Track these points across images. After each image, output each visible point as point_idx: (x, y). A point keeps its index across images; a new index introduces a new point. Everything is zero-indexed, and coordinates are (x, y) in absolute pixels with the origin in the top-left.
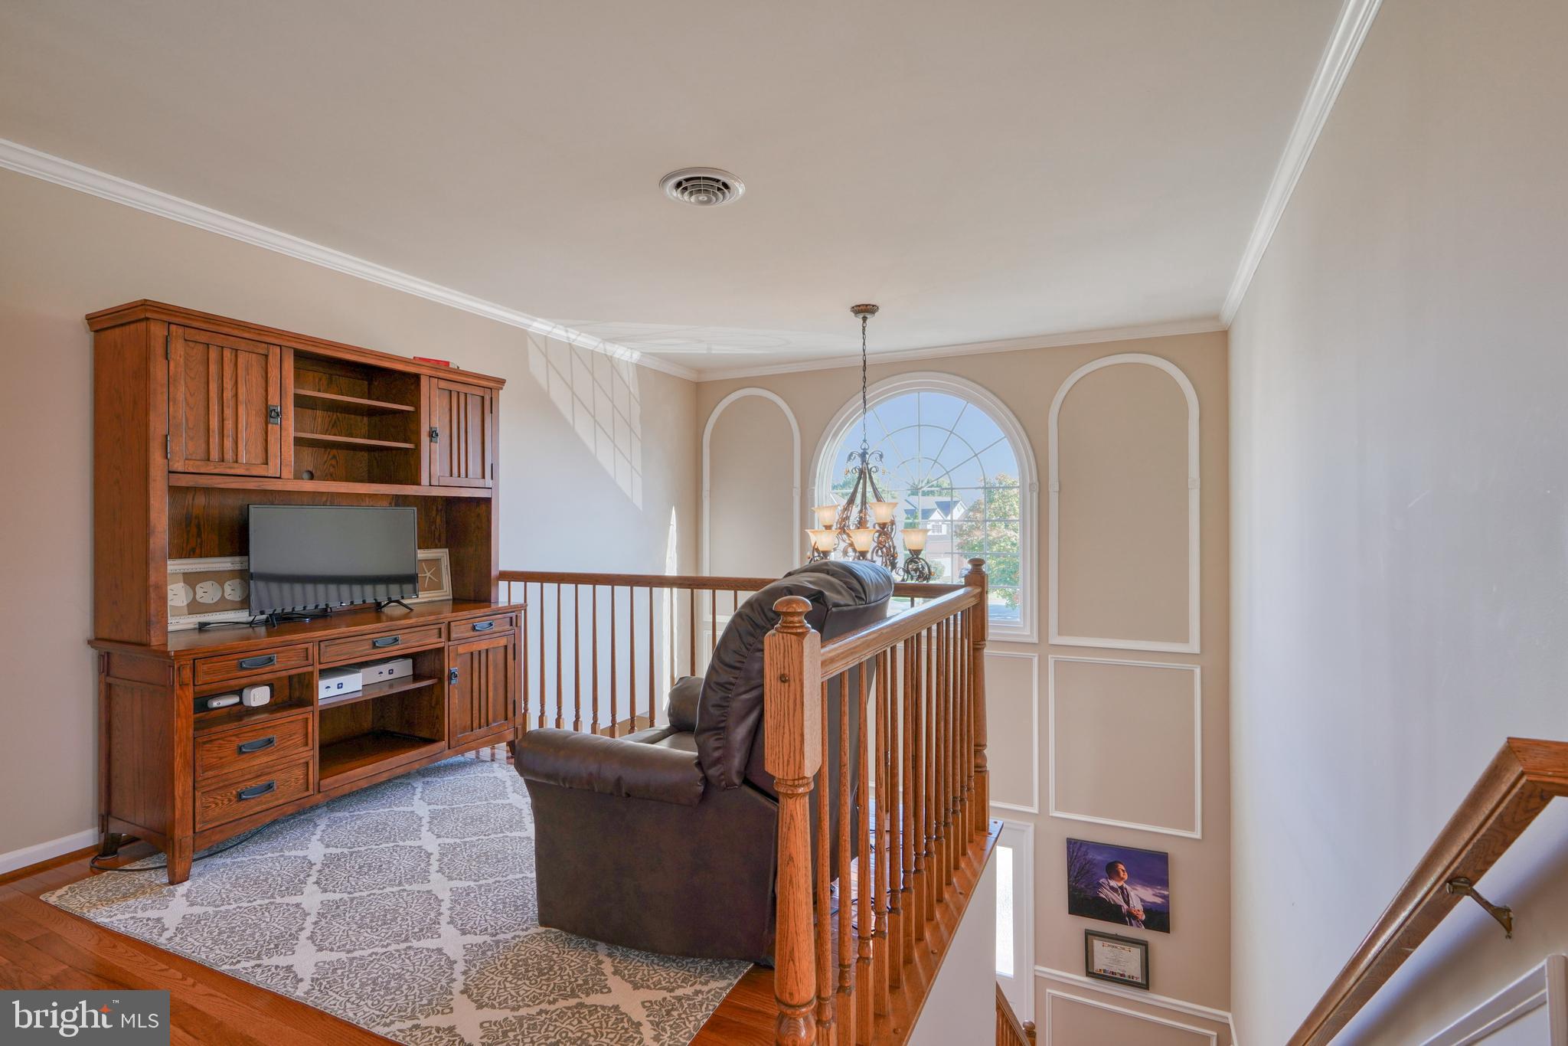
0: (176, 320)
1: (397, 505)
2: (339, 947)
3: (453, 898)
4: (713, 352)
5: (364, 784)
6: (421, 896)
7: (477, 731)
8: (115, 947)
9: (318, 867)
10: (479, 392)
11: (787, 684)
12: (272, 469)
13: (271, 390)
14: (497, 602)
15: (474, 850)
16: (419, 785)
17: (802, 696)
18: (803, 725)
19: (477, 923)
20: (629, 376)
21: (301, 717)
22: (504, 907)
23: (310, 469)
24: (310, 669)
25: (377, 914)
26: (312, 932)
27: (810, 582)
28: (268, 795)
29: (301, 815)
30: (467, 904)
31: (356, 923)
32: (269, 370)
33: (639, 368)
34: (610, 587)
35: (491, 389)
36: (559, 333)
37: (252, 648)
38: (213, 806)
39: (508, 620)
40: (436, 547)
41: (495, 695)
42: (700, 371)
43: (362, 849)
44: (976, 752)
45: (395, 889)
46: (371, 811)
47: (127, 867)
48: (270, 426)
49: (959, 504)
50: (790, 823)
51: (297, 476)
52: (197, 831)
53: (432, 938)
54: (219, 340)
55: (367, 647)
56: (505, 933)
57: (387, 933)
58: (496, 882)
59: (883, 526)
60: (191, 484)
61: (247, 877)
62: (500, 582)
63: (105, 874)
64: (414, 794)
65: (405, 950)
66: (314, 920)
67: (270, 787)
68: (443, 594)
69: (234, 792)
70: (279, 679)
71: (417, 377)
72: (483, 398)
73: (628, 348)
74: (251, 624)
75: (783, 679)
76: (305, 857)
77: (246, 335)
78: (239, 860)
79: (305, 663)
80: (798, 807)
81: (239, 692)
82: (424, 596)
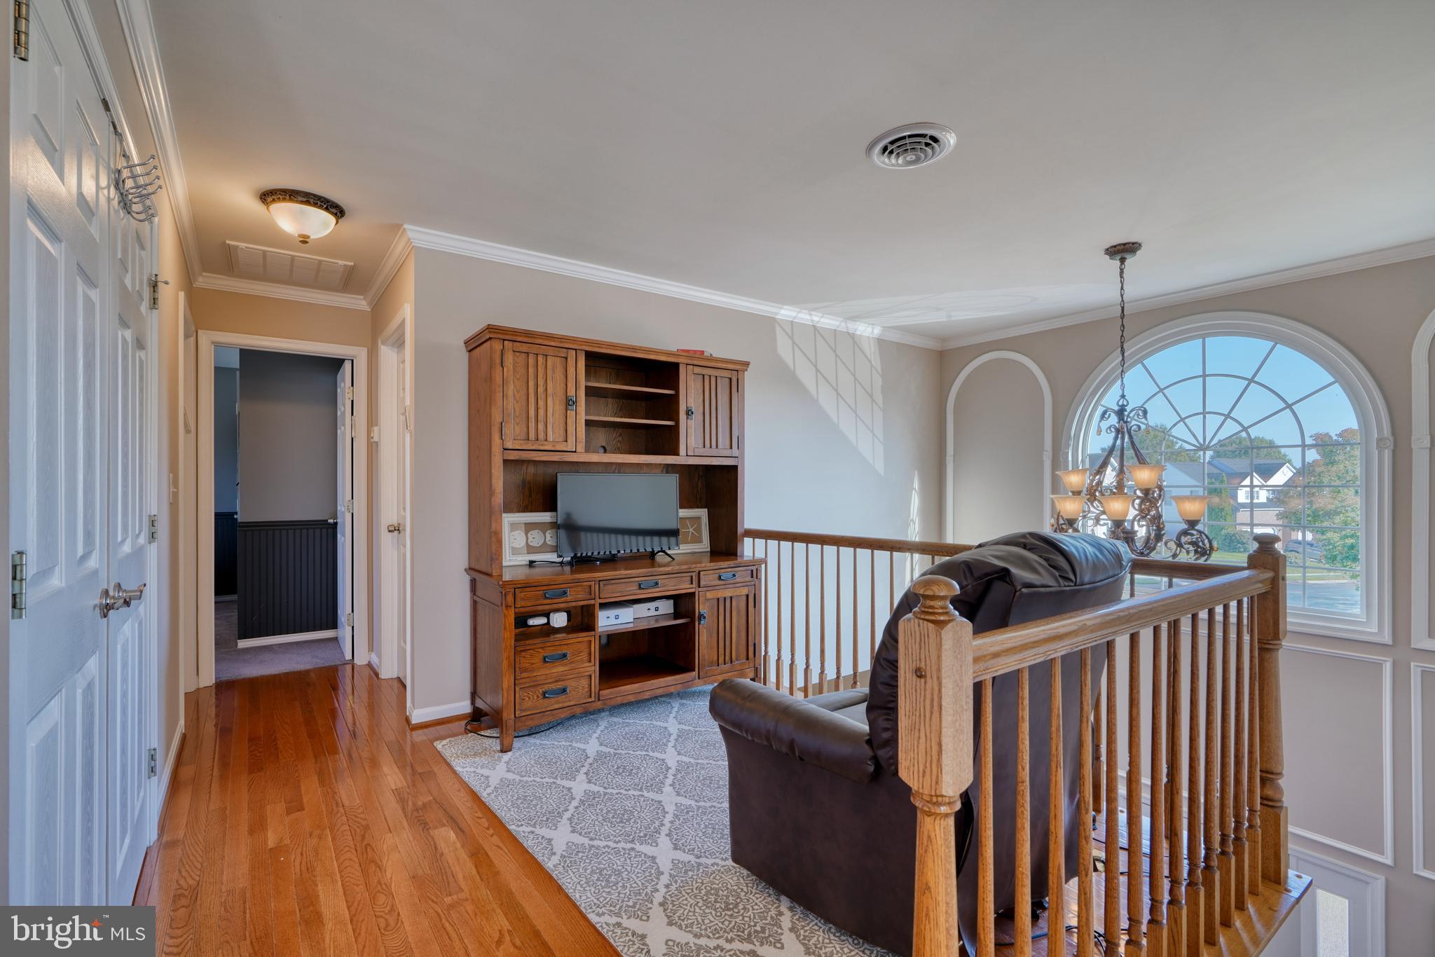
0: (507, 337)
1: (667, 472)
2: (586, 833)
3: (676, 812)
4: (954, 319)
5: (632, 698)
6: (653, 805)
7: (722, 666)
8: (459, 791)
9: (590, 761)
10: (727, 374)
11: (923, 680)
12: (570, 447)
13: (569, 385)
14: (742, 556)
15: (703, 772)
16: (676, 704)
17: (940, 698)
18: (941, 732)
19: (688, 841)
20: (871, 351)
21: (586, 639)
22: (713, 833)
23: (604, 445)
24: (592, 602)
25: (618, 812)
26: (572, 815)
27: (997, 557)
28: (562, 697)
29: (591, 715)
30: (686, 821)
31: (602, 816)
32: (568, 368)
33: (881, 342)
34: (836, 547)
35: (737, 371)
36: (804, 316)
37: (552, 583)
38: (527, 699)
39: (750, 572)
40: (698, 508)
41: (737, 636)
42: (944, 340)
43: (623, 752)
44: (1263, 781)
45: (637, 793)
46: (637, 721)
47: (482, 733)
48: (568, 412)
49: (1285, 466)
50: (927, 846)
51: (587, 450)
52: (517, 716)
53: (651, 845)
54: (535, 349)
55: (635, 588)
56: (708, 858)
57: (621, 831)
58: (712, 806)
59: (1147, 492)
60: (517, 458)
61: (545, 756)
62: (745, 539)
63: (470, 735)
64: (670, 713)
65: (629, 850)
66: (577, 804)
67: (564, 691)
68: (703, 546)
69: (541, 691)
70: (575, 607)
71: (675, 366)
72: (731, 379)
73: (869, 324)
74: (561, 563)
75: (918, 674)
76: (584, 750)
77: (552, 344)
78: (544, 742)
79: (588, 597)
80: (937, 828)
81: (547, 615)
82: (684, 548)
